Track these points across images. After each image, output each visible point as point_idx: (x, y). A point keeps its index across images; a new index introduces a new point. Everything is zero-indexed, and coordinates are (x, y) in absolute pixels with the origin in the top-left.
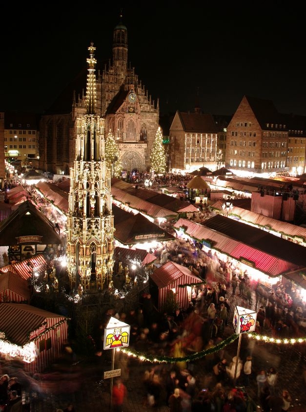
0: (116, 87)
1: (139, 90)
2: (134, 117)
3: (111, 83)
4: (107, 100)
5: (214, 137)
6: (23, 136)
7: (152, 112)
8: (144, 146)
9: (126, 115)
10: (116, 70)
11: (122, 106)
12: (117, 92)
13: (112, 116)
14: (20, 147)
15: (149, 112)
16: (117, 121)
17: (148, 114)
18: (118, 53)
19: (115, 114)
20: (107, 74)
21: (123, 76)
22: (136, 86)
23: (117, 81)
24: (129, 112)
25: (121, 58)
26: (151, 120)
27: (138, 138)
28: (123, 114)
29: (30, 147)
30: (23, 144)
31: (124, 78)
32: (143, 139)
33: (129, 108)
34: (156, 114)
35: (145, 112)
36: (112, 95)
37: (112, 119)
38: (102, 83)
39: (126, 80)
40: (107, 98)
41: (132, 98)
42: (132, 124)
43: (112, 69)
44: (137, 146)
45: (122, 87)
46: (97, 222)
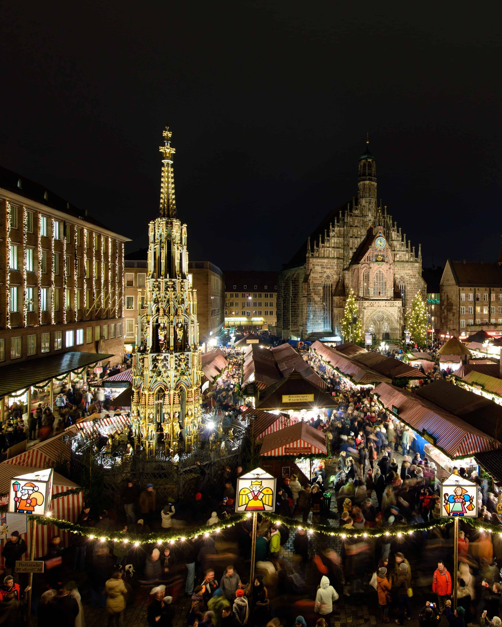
0: (362, 231)
1: (394, 235)
2: (384, 267)
3: (356, 226)
4: (351, 249)
7: (411, 262)
8: (399, 303)
9: (372, 265)
10: (361, 211)
11: (367, 254)
12: (363, 238)
13: (355, 266)
15: (407, 262)
16: (362, 272)
17: (406, 265)
18: (364, 188)
19: (358, 263)
20: (351, 215)
21: (370, 217)
23: (364, 224)
24: (377, 261)
25: (368, 194)
26: (410, 272)
27: (390, 293)
28: (369, 264)
31: (372, 219)
32: (398, 295)
33: (377, 256)
34: (417, 265)
35: (403, 261)
36: (357, 242)
37: (356, 270)
38: (344, 227)
39: (374, 223)
40: (351, 246)
41: (380, 243)
42: (380, 276)
43: (356, 209)
44: (387, 304)
45: (370, 231)
46: (166, 359)
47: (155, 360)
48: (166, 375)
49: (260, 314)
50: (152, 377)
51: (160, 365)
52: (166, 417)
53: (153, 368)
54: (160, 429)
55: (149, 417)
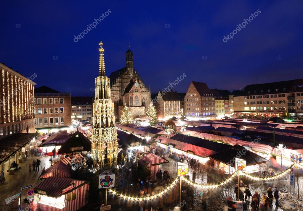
0: (128, 80)
1: (140, 82)
2: (138, 94)
3: (126, 78)
4: (125, 87)
5: (178, 102)
6: (84, 108)
7: (147, 92)
8: (144, 107)
9: (134, 93)
10: (128, 72)
11: (131, 89)
12: (129, 83)
13: (127, 94)
14: (83, 114)
15: (145, 92)
16: (130, 96)
17: (145, 93)
18: (129, 64)
19: (128, 93)
20: (124, 74)
21: (131, 75)
22: (138, 79)
23: (129, 78)
24: (135, 92)
25: (130, 66)
26: (147, 96)
27: (141, 104)
28: (133, 93)
29: (88, 114)
30: (84, 112)
31: (132, 76)
32: (143, 104)
33: (135, 90)
34: (149, 93)
35: (144, 92)
36: (127, 84)
37: (127, 96)
38: (121, 79)
39: (133, 77)
40: (124, 86)
41: (136, 85)
42: (137, 98)
43: (126, 72)
44: (140, 108)
45: (132, 80)
46: (107, 130)
47: (103, 131)
48: (108, 136)
49: (80, 114)
50: (102, 137)
51: (105, 132)
52: (108, 152)
53: (102, 134)
54: (106, 157)
55: (102, 153)
